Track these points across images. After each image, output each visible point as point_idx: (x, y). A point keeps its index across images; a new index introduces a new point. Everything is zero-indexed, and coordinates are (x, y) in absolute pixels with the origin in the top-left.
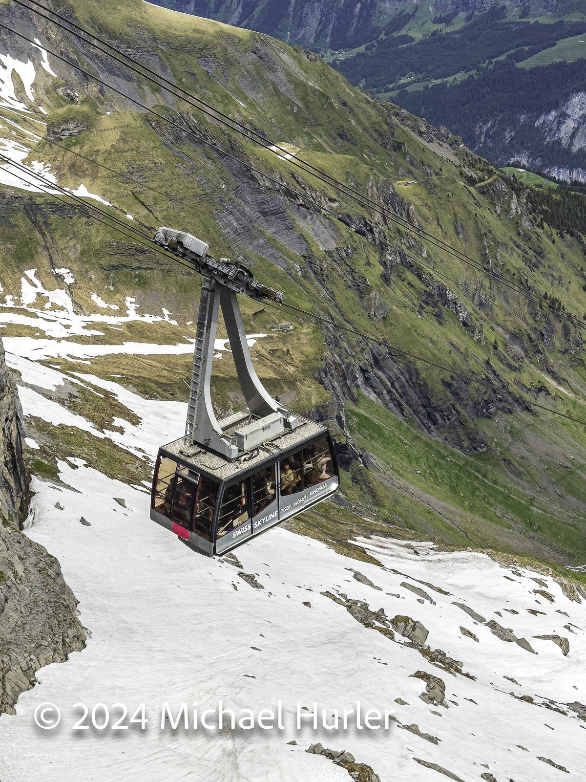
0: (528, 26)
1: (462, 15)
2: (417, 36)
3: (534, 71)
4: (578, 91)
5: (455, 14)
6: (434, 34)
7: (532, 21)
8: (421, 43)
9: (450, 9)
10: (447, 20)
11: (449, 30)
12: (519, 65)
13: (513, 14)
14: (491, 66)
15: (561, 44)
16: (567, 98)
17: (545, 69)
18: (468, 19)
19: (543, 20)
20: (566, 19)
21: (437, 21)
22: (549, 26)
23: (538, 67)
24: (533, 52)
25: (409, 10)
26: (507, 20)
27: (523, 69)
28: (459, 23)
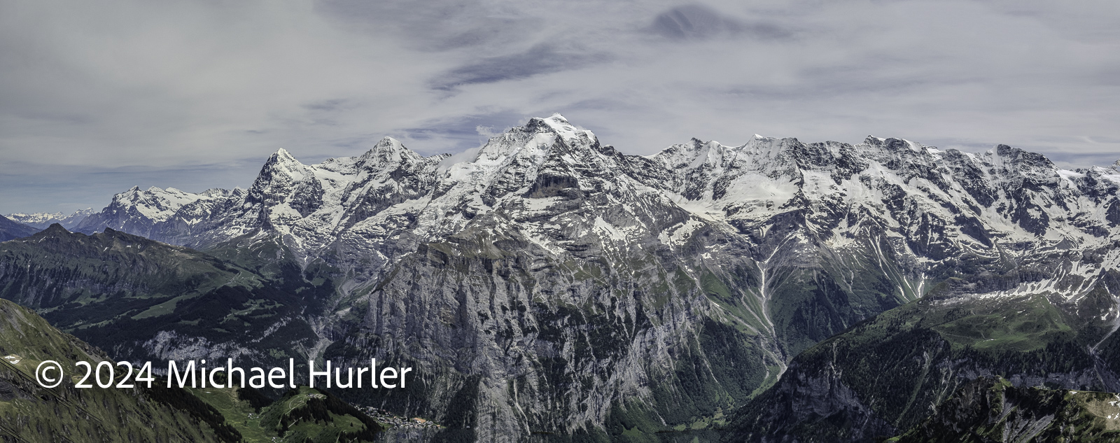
0: (136, 300)
1: (104, 294)
2: (84, 303)
3: (139, 321)
4: (161, 330)
5: (101, 294)
6: (91, 303)
7: (138, 298)
8: (85, 306)
9: (98, 292)
10: (98, 296)
11: (98, 301)
12: (133, 318)
13: (129, 294)
14: (119, 318)
15: (152, 308)
16: (156, 334)
17: (146, 320)
18: (107, 296)
19: (142, 297)
20: (154, 297)
21: (92, 297)
22: (146, 300)
23: (142, 319)
24: (139, 312)
25: (79, 291)
26: (125, 297)
27: (135, 320)
28: (103, 298)
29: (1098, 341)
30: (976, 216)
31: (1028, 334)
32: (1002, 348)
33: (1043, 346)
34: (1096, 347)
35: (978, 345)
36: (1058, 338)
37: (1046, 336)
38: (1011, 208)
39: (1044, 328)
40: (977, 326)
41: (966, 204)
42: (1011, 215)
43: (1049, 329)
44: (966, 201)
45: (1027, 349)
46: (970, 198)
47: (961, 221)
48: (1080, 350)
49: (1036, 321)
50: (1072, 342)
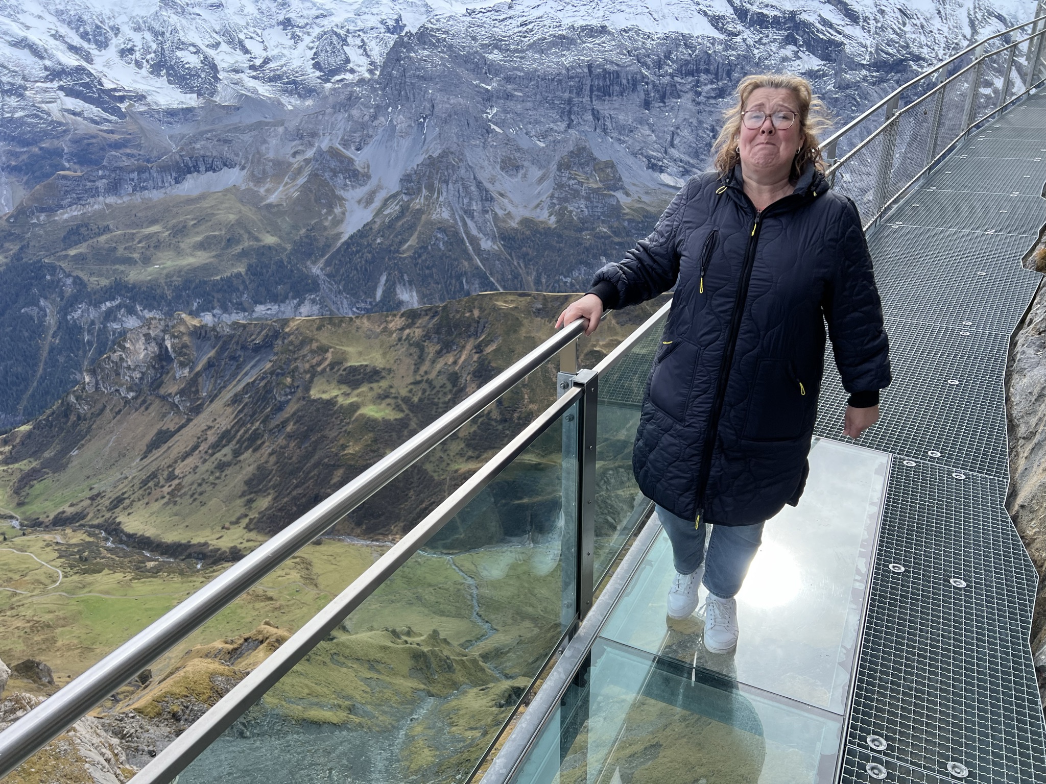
29: (322, 256)
30: (84, 64)
31: (214, 253)
32: (175, 278)
33: (241, 269)
34: (321, 263)
35: (135, 275)
36: (263, 254)
37: (244, 253)
38: (147, 51)
39: (238, 242)
40: (125, 249)
41: (57, 43)
42: (147, 61)
43: (246, 244)
44: (57, 36)
45: (217, 275)
46: (64, 30)
47: (56, 73)
48: (298, 269)
49: (223, 232)
50: (285, 260)
